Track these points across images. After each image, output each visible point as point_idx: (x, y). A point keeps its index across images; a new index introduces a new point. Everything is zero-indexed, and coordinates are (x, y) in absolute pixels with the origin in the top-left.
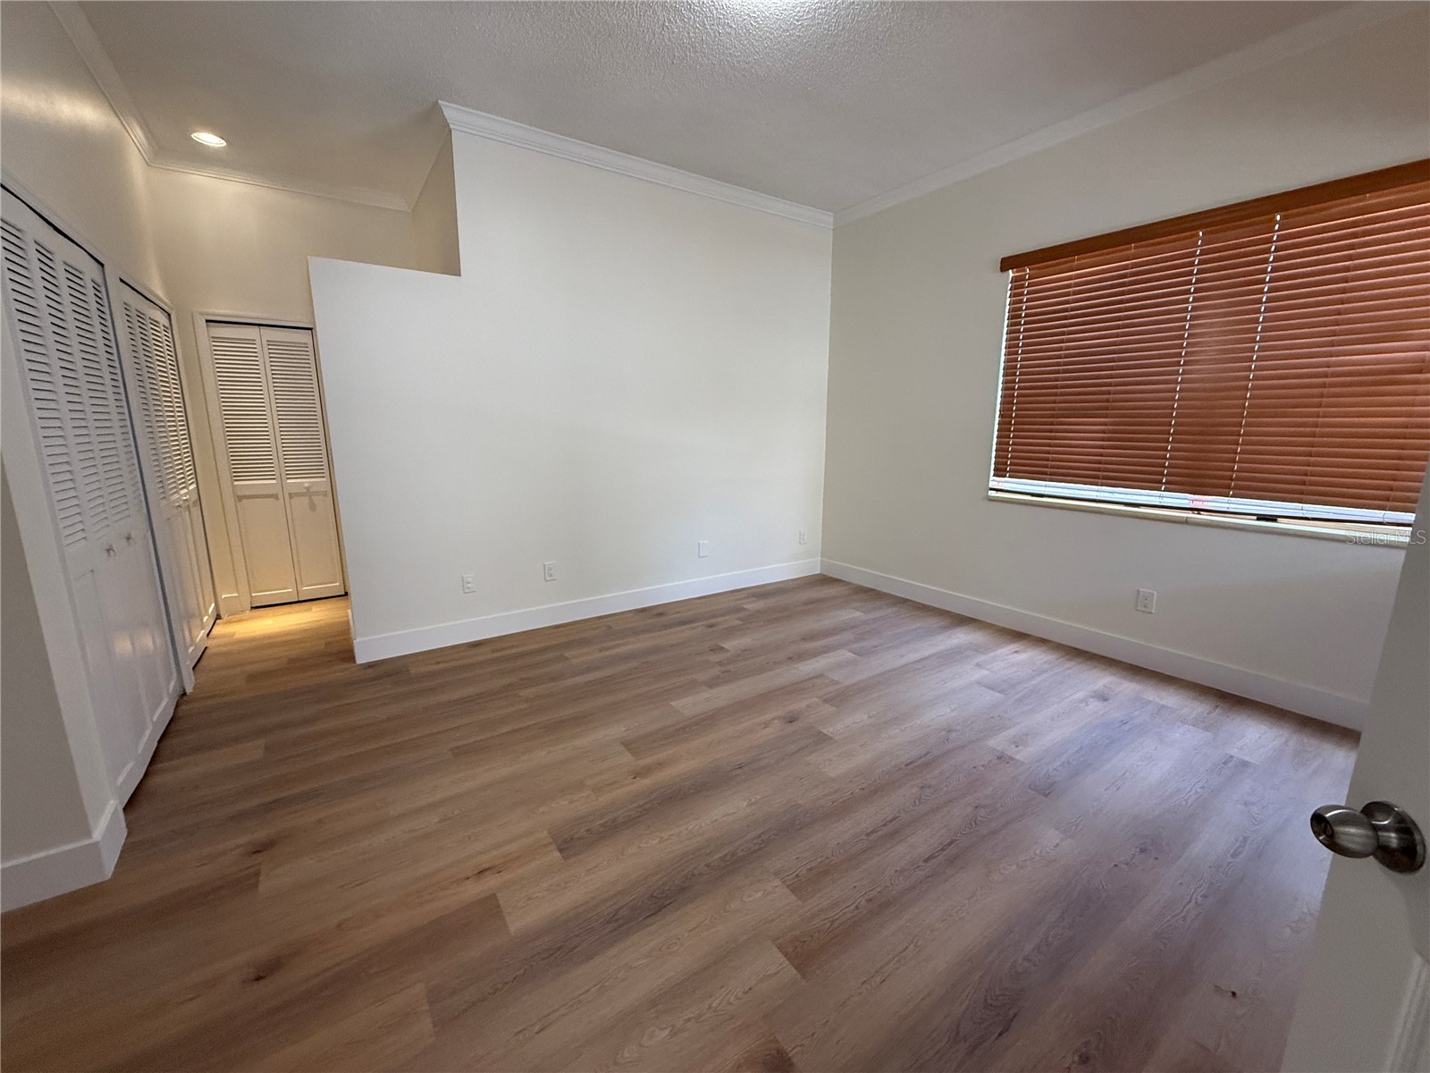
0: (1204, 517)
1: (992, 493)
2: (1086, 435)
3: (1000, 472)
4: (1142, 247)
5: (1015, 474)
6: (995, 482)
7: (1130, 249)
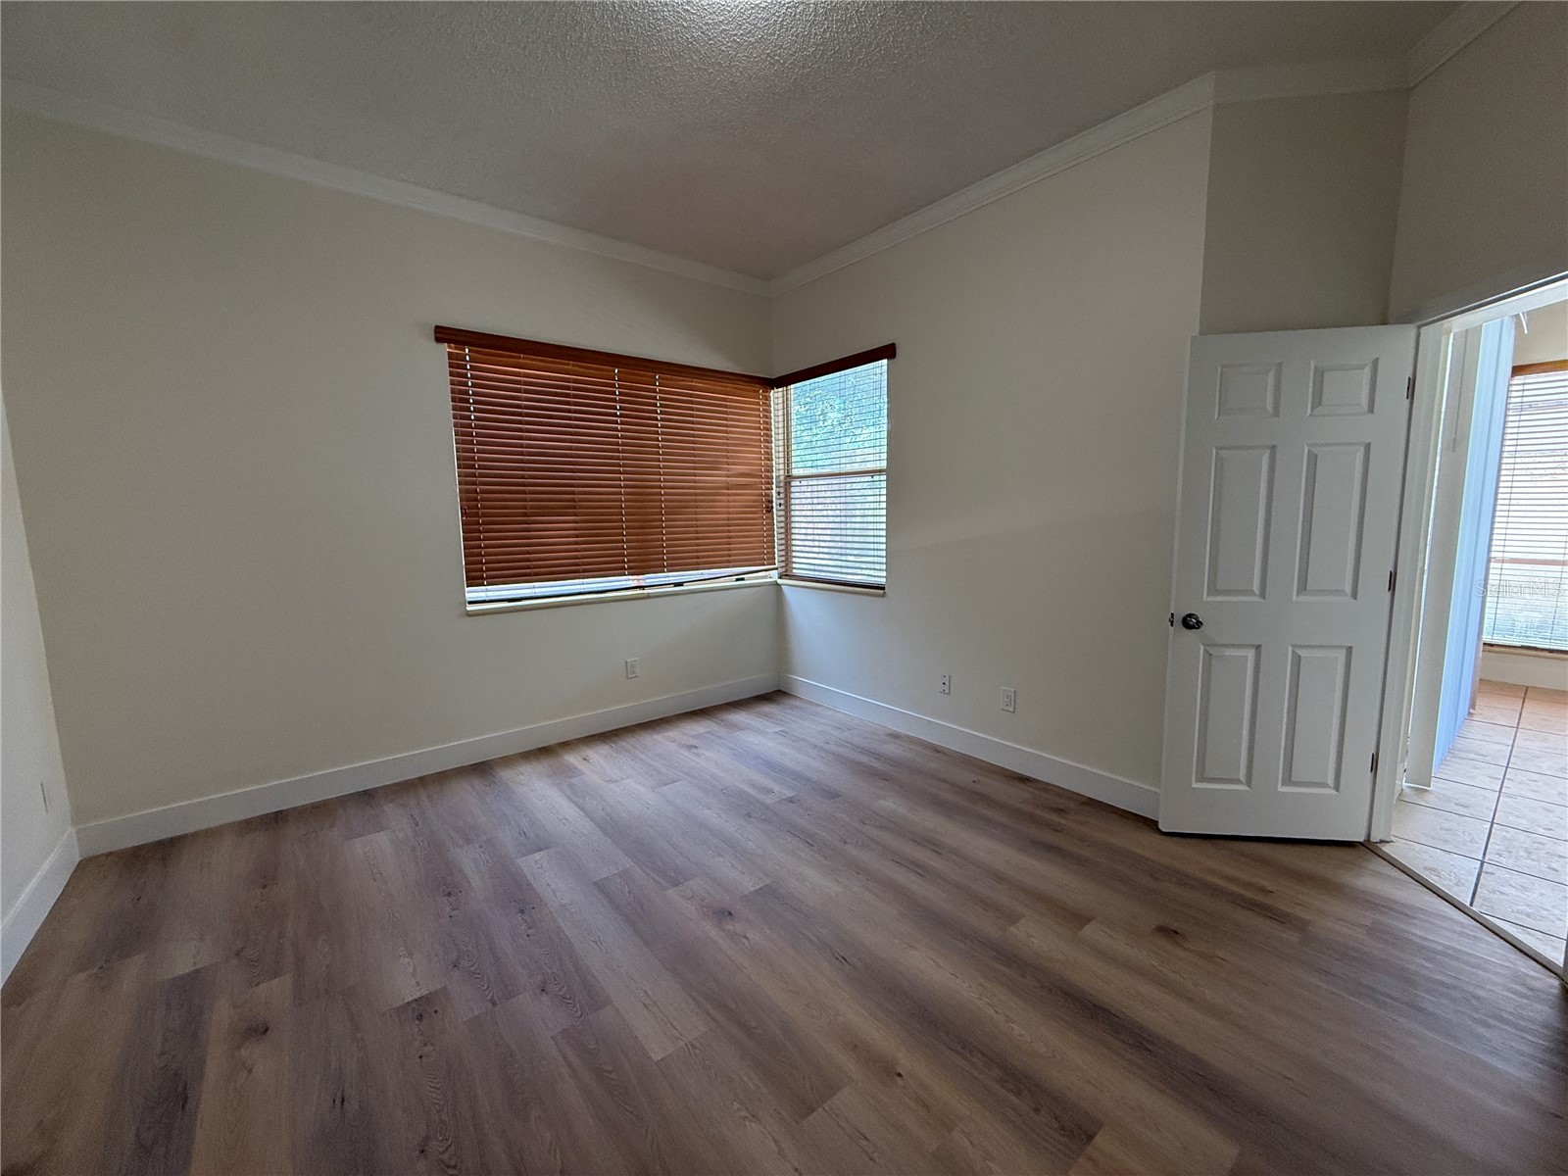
0: (646, 591)
1: (470, 608)
2: (559, 534)
3: (474, 580)
4: (578, 366)
5: (493, 580)
6: (473, 593)
7: (569, 365)
